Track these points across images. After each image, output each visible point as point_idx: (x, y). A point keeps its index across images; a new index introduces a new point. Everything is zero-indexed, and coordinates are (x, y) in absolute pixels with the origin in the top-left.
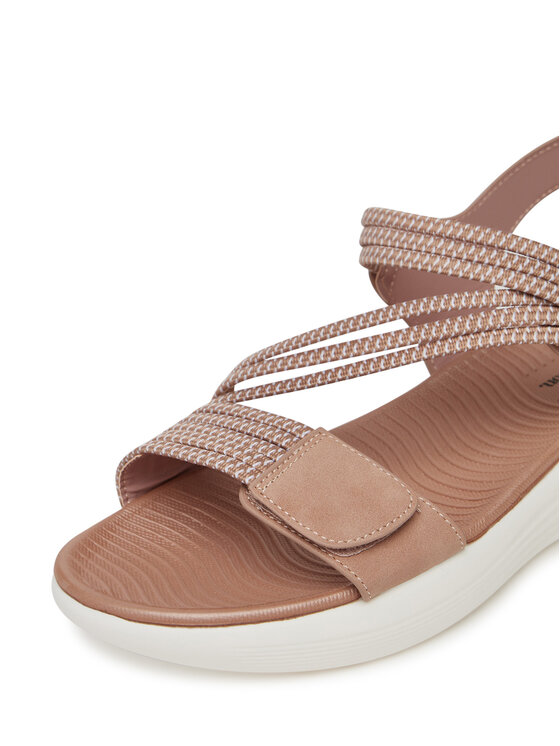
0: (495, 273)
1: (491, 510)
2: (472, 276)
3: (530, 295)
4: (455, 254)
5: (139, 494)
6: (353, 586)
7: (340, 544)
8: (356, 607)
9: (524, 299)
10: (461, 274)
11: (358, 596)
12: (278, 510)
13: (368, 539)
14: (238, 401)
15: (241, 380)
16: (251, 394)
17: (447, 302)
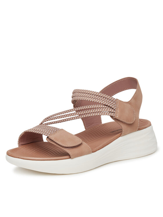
0: (100, 101)
1: (97, 148)
2: (95, 101)
3: (109, 106)
4: (92, 97)
5: (22, 145)
6: (70, 156)
7: (66, 146)
8: (70, 160)
9: (106, 107)
10: (93, 101)
11: (70, 158)
12: (54, 140)
13: (72, 146)
14: (47, 125)
15: (44, 122)
16: (48, 124)
17: (92, 106)
